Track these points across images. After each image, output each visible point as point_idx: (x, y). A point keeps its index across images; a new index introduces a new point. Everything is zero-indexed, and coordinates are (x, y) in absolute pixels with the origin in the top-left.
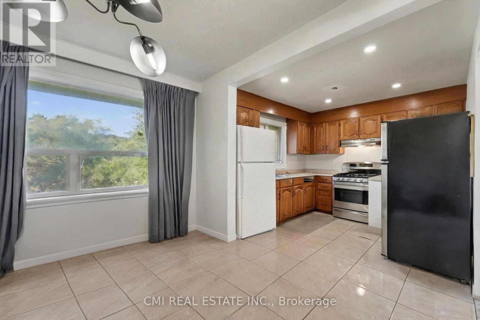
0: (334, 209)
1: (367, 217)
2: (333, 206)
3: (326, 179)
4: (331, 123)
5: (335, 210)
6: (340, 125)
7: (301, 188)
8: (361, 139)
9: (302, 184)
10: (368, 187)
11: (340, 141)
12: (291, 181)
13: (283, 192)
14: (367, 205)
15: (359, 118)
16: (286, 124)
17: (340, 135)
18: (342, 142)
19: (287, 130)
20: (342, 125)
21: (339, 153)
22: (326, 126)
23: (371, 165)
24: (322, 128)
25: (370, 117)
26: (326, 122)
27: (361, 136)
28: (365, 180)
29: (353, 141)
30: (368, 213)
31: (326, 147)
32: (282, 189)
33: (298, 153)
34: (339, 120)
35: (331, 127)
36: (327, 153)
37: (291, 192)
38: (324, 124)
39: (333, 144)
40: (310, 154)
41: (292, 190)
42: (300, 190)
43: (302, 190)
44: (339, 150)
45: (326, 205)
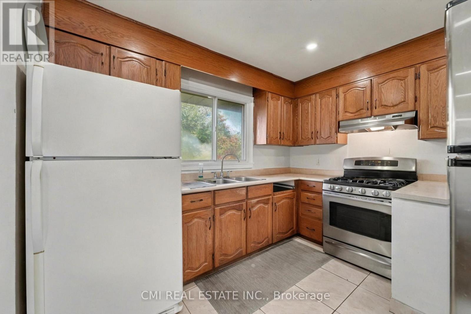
0: (325, 239)
1: (389, 267)
3: (314, 186)
4: (323, 93)
5: (326, 242)
6: (337, 96)
7: (266, 202)
8: (375, 116)
9: (270, 195)
10: (391, 206)
11: (339, 122)
12: (244, 192)
13: (221, 214)
14: (388, 243)
15: (371, 80)
16: (253, 98)
17: (337, 113)
18: (341, 124)
19: (254, 107)
20: (341, 96)
21: (337, 143)
22: (316, 99)
23: (394, 163)
24: (310, 103)
25: (392, 75)
26: (315, 94)
27: (375, 112)
28: (383, 193)
29: (360, 121)
30: (391, 258)
31: (316, 133)
32: (217, 209)
33: (267, 144)
34: (336, 88)
35: (324, 99)
36: (317, 143)
37: (243, 211)
38: (313, 97)
39: (327, 129)
40: (294, 146)
41: (244, 208)
42: (265, 206)
43: (268, 206)
44: (337, 137)
45: (314, 230)
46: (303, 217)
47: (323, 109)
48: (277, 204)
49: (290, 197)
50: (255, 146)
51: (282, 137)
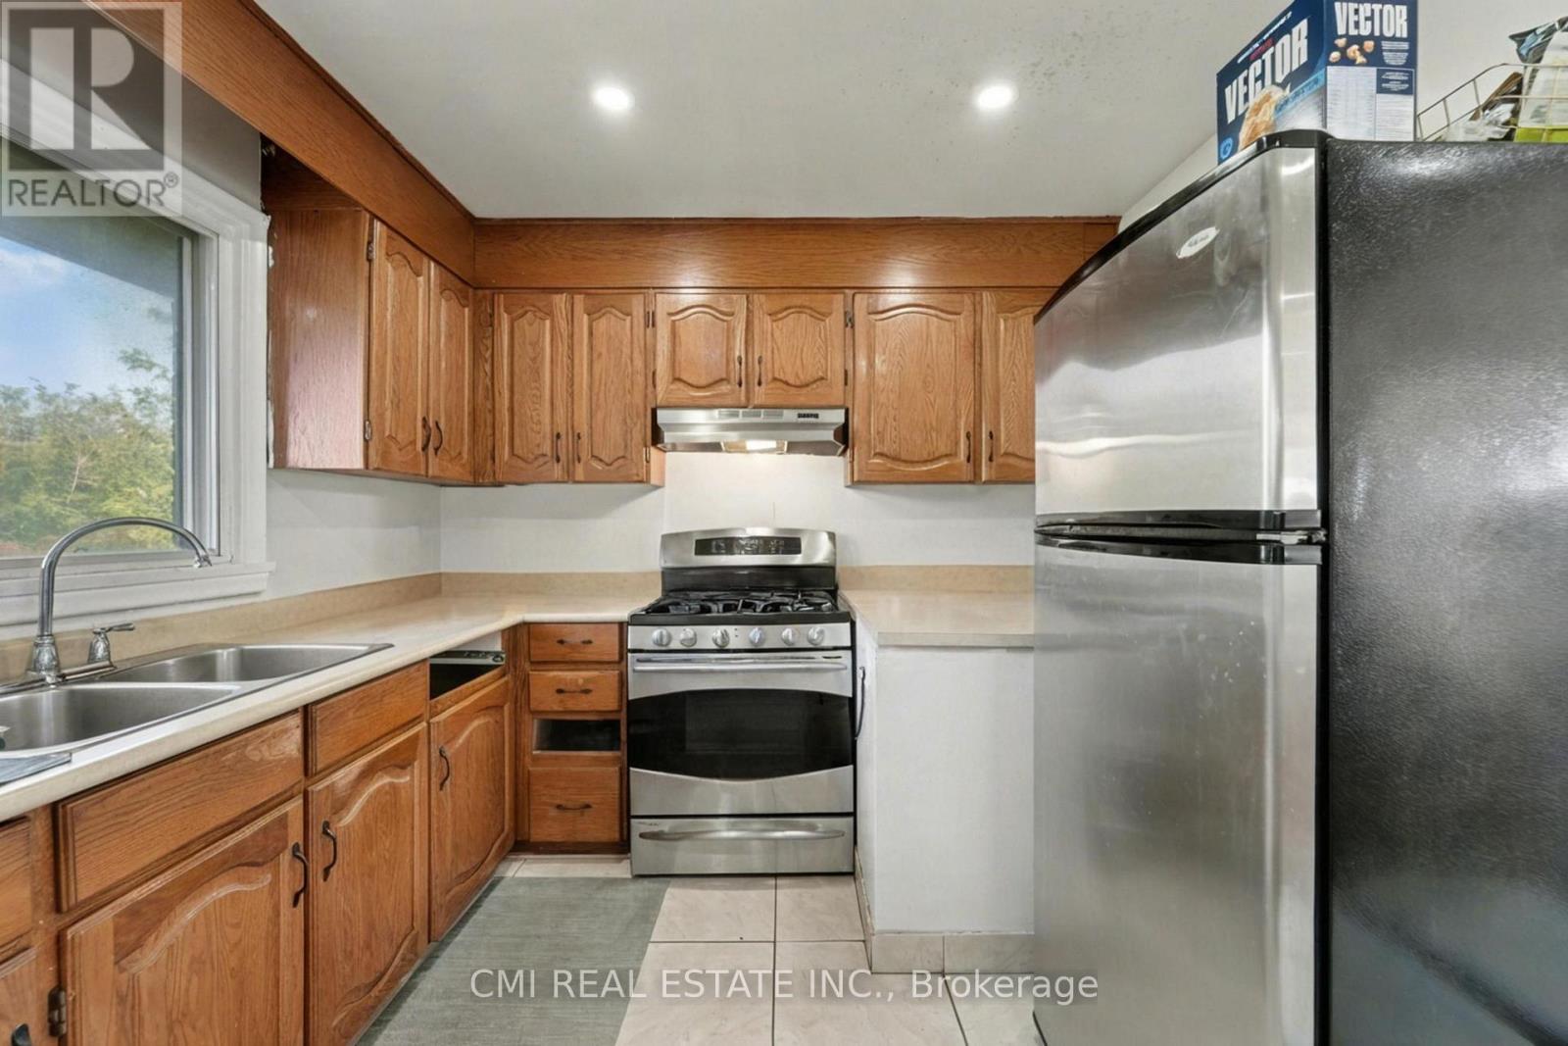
0: (638, 826)
2: (633, 813)
3: (586, 641)
4: (598, 298)
5: (642, 836)
6: (650, 320)
7: (399, 760)
8: (759, 408)
9: (417, 719)
12: (291, 744)
15: (748, 297)
16: (266, 217)
17: (649, 378)
18: (662, 416)
20: (663, 322)
21: (647, 480)
24: (547, 322)
25: (797, 299)
26: (572, 291)
31: (574, 438)
33: (368, 471)
34: (645, 292)
35: (603, 320)
36: (577, 479)
37: (286, 857)
38: (560, 301)
39: (615, 429)
40: (476, 485)
41: (295, 835)
42: (396, 781)
43: (412, 777)
44: (648, 462)
45: (588, 806)
46: (540, 769)
47: (600, 355)
48: (448, 753)
49: (490, 703)
50: (281, 474)
51: (433, 439)
